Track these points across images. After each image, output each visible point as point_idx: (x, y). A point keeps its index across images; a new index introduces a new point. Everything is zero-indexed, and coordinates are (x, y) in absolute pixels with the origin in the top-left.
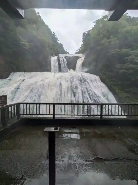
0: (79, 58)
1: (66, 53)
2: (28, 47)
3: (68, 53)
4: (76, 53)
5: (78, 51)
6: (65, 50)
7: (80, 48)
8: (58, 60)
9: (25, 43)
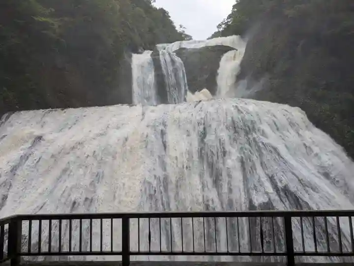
0: (226, 51)
1: (181, 37)
2: (58, 31)
3: (189, 38)
4: (215, 35)
5: (223, 26)
6: (178, 29)
7: (229, 17)
8: (156, 63)
9: (48, 20)
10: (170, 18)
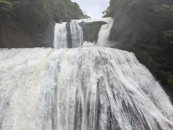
2: (11, 8)
5: (105, 13)
10: (80, 8)
